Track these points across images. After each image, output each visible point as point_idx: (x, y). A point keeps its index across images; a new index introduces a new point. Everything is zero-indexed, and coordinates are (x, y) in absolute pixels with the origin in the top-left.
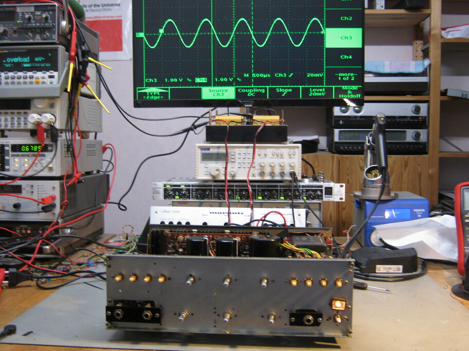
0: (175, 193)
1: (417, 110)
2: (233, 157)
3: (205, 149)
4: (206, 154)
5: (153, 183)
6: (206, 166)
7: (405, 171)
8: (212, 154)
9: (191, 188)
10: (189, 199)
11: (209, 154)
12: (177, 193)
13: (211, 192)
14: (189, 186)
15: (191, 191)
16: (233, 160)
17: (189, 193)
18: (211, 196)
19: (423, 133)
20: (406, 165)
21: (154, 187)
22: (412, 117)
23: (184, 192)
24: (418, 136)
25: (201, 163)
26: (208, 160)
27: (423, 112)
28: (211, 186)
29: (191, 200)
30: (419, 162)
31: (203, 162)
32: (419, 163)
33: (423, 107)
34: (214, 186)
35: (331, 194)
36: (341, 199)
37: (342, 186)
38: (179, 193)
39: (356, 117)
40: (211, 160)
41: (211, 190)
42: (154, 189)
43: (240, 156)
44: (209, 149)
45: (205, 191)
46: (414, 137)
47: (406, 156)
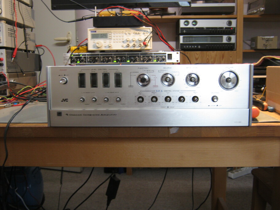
0: (77, 60)
1: (230, 23)
2: (110, 36)
3: (93, 32)
4: (94, 34)
5: (64, 54)
6: (94, 42)
7: (222, 60)
8: (98, 34)
9: (87, 56)
10: (86, 63)
11: (96, 34)
12: (78, 60)
13: (99, 58)
14: (85, 55)
15: (87, 58)
16: (110, 38)
17: (86, 59)
18: (99, 61)
19: (233, 37)
20: (223, 57)
21: (64, 56)
22: (226, 28)
23: (82, 59)
24: (230, 39)
25: (91, 40)
26: (95, 38)
27: (234, 25)
28: (99, 55)
29: (87, 63)
30: (231, 54)
31: (92, 39)
32: (231, 56)
33: (234, 22)
34: (101, 55)
35: (171, 58)
36: (177, 61)
37: (177, 53)
38: (80, 60)
39: (193, 28)
40: (97, 38)
41: (98, 57)
42: (64, 57)
43: (115, 35)
44: (95, 32)
45: (95, 58)
46: (227, 40)
47: (223, 52)
